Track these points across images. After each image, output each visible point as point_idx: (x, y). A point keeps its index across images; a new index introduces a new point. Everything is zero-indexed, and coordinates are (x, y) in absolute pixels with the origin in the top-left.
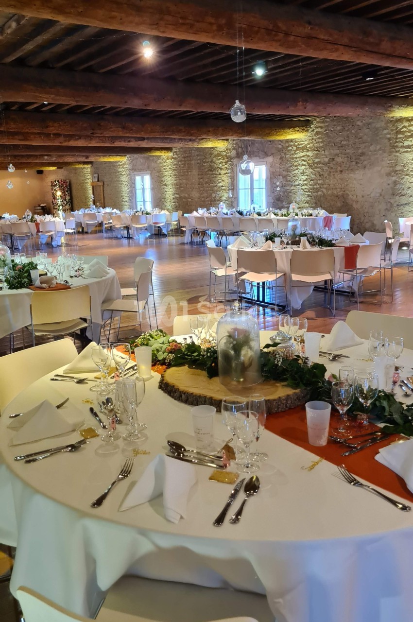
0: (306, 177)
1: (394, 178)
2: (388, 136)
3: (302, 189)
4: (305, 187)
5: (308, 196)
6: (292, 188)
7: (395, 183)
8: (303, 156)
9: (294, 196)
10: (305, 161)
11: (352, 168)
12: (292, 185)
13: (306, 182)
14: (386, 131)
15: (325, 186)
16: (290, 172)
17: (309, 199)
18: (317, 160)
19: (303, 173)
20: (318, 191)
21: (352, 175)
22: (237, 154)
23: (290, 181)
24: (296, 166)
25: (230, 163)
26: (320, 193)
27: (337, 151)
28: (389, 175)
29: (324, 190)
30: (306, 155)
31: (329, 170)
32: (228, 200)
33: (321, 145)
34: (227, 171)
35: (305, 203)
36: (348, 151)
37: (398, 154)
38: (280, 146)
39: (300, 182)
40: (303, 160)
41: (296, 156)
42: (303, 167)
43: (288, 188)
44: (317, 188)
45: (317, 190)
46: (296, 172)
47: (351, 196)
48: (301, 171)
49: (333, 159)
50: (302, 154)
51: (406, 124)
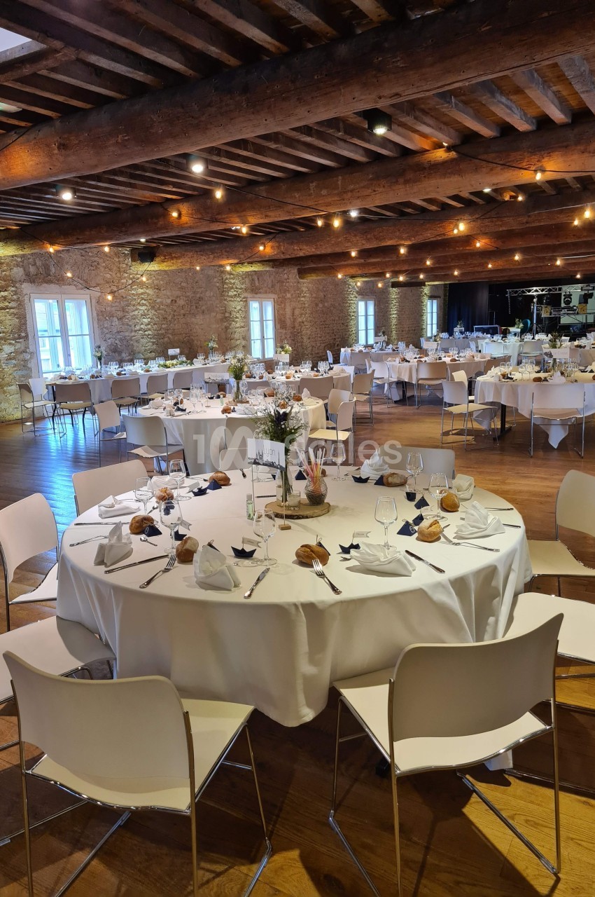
0: (149, 320)
1: (225, 324)
2: (218, 284)
3: (145, 335)
4: (150, 332)
5: (153, 343)
6: (133, 334)
7: (227, 328)
8: (142, 294)
9: (135, 344)
10: (145, 300)
11: (192, 311)
12: (132, 331)
13: (149, 327)
14: (215, 280)
15: (170, 331)
16: (127, 312)
17: (155, 347)
18: (159, 300)
19: (144, 315)
20: (164, 338)
21: (193, 319)
22: (27, 274)
23: (128, 325)
24: (134, 306)
25: (13, 289)
26: (166, 339)
27: (178, 293)
28: (222, 320)
29: (170, 336)
30: (146, 293)
31: (172, 313)
32: (14, 358)
33: (162, 282)
34: (7, 304)
35: (151, 352)
36: (188, 294)
37: (226, 302)
38: (108, 276)
39: (142, 326)
40: (143, 299)
41: (133, 292)
42: (144, 308)
43: (127, 334)
44: (162, 334)
45: (163, 336)
46: (136, 313)
47: (196, 342)
48: (141, 312)
49: (176, 301)
50: (140, 291)
51: (228, 277)
